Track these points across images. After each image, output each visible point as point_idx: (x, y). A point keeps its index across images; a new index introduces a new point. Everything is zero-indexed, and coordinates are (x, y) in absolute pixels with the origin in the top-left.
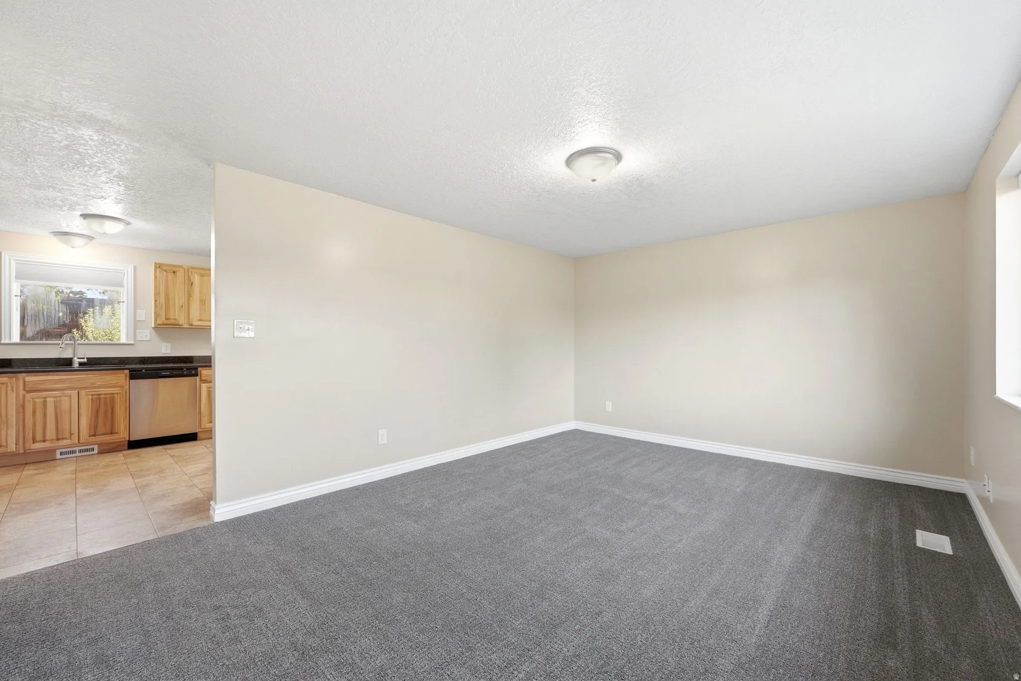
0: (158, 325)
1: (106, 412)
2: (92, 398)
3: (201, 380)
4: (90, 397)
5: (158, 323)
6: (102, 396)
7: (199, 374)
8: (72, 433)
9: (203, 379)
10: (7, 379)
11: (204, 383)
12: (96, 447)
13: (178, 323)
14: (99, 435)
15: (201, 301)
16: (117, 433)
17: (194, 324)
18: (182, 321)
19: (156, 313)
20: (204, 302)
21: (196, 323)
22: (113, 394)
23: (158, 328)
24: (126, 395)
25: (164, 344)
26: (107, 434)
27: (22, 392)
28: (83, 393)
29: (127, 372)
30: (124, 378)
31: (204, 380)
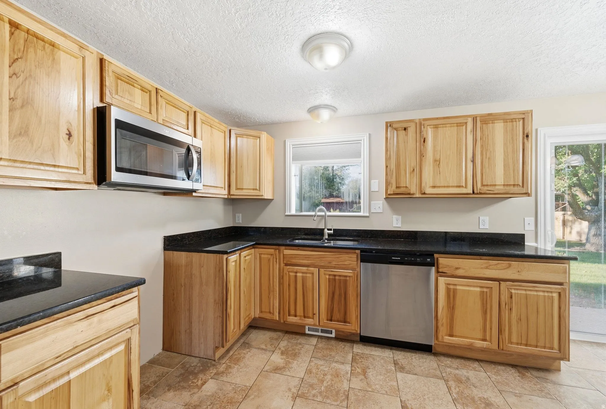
0: (389, 195)
1: (340, 295)
2: (329, 278)
3: (438, 272)
4: (328, 277)
5: (389, 193)
6: (337, 278)
7: (436, 264)
8: (314, 313)
9: (440, 270)
10: (273, 250)
11: (441, 276)
12: (334, 331)
13: (409, 192)
14: (334, 321)
15: (435, 161)
16: (349, 323)
17: (427, 192)
18: (414, 189)
19: (386, 180)
20: (438, 163)
21: (429, 190)
22: (346, 276)
23: (388, 198)
24: (357, 280)
25: (395, 217)
26: (341, 322)
27: (282, 265)
28: (322, 270)
29: (358, 252)
30: (355, 259)
31: (441, 272)
